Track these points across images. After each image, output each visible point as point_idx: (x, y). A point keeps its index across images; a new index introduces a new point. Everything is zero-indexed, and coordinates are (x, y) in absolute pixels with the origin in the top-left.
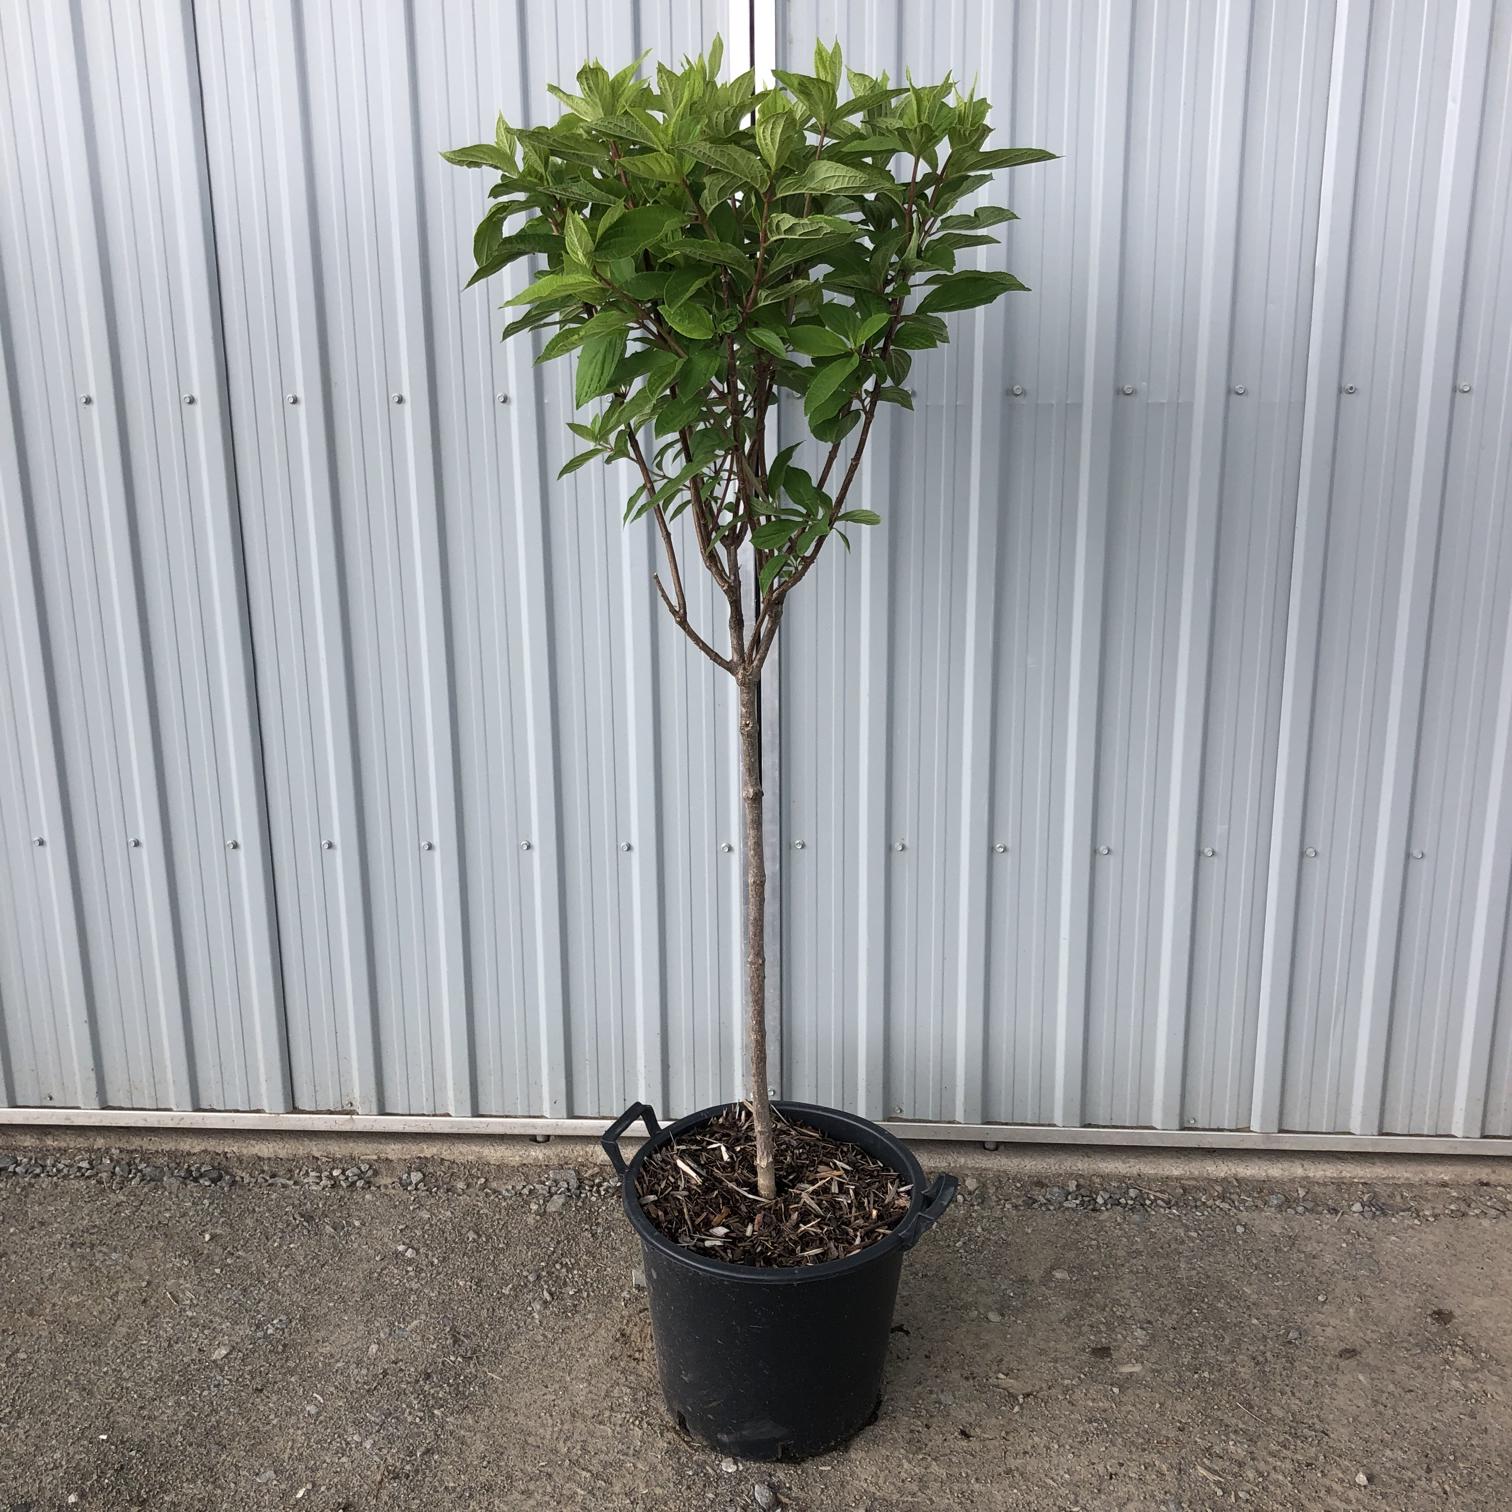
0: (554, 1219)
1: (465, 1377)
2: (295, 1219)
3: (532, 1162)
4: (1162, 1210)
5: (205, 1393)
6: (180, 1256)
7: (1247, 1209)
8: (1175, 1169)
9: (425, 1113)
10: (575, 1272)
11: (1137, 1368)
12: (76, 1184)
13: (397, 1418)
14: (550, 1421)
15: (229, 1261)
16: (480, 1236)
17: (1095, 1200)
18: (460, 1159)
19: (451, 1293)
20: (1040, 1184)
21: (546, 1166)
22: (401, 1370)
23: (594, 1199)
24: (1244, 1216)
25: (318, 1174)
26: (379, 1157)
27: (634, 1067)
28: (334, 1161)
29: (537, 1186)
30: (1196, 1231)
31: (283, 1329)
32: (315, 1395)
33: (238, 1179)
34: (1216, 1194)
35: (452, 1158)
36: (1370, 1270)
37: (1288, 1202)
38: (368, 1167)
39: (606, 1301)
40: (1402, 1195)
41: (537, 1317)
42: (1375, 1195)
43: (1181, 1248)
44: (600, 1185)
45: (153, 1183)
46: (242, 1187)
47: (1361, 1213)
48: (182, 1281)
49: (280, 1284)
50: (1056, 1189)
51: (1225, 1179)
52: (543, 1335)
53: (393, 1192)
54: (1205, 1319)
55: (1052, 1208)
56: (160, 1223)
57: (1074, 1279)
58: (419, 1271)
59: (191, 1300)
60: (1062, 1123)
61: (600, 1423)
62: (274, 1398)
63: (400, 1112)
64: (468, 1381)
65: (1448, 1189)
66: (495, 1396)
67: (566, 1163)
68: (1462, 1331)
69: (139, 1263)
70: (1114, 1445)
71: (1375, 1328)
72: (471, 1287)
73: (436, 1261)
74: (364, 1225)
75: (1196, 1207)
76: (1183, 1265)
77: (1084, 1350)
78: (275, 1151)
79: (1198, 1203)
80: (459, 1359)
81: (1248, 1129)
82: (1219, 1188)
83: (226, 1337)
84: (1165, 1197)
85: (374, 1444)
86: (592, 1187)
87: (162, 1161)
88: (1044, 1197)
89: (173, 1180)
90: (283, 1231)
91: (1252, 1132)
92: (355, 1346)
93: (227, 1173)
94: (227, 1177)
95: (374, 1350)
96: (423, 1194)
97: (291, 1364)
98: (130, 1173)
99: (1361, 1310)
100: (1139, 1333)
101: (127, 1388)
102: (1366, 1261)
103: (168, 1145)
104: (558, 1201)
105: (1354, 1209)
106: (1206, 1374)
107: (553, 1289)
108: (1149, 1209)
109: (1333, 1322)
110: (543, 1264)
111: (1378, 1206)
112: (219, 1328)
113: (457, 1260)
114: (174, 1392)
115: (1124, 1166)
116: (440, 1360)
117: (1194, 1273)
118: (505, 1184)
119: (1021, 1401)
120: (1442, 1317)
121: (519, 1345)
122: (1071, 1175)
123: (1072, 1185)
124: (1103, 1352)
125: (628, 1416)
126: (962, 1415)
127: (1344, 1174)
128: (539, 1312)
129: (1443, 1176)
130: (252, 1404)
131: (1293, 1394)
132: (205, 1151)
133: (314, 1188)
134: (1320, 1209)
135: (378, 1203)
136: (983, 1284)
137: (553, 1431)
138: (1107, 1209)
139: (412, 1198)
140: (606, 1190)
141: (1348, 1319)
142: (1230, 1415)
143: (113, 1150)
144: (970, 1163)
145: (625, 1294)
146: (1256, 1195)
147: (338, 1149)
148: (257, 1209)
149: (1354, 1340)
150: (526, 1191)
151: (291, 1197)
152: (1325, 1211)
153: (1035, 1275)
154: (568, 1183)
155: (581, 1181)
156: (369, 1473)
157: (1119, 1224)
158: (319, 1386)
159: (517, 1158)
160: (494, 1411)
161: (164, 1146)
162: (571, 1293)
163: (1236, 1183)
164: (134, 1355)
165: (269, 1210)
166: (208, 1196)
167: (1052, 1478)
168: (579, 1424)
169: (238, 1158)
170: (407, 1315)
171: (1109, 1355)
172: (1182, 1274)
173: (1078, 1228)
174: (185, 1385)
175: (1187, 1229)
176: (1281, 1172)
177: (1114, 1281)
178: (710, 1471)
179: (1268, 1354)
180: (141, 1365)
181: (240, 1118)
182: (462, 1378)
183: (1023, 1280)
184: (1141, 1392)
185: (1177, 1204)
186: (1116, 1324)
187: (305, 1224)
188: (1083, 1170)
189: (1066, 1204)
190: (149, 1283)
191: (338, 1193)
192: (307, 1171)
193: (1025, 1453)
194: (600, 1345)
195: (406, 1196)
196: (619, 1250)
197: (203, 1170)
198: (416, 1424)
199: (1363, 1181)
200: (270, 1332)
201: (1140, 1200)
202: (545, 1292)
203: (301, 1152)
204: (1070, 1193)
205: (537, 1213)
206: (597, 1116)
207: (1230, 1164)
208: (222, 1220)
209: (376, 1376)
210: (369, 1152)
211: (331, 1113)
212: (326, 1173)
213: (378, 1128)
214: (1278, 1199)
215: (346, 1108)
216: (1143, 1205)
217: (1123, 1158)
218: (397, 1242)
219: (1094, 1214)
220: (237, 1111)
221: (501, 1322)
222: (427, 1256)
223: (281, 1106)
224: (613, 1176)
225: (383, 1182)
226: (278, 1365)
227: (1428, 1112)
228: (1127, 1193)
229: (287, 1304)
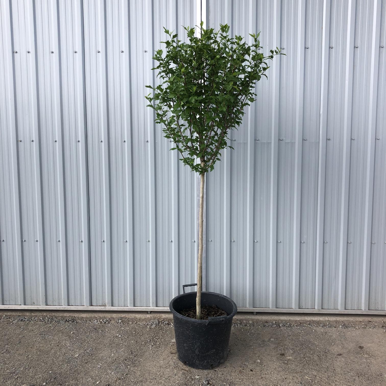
0: (153, 329)
1: (135, 360)
2: (92, 329)
3: (147, 318)
4: (295, 327)
5: (74, 363)
6: (66, 336)
8: (298, 318)
9: (123, 306)
10: (159, 340)
11: (291, 358)
12: (39, 323)
13: (119, 368)
14: (155, 368)
15: (77, 338)
16: (136, 333)
17: (279, 325)
18: (130, 317)
19: (130, 344)
20: (267, 322)
21: (151, 319)
22: (119, 359)
24: (314, 328)
25: (97, 321)
26: (111, 317)
27: (172, 294)
28: (101, 318)
29: (149, 323)
30: (303, 331)
31: (91, 351)
32: (100, 364)
33: (78, 322)
35: (128, 317)
36: (344, 339)
37: (324, 326)
38: (109, 319)
39: (167, 345)
40: (351, 324)
42: (344, 324)
43: (300, 334)
44: (163, 323)
45: (58, 322)
47: (342, 328)
48: (66, 342)
49: (90, 342)
50: (270, 323)
51: (310, 321)
52: (152, 352)
53: (115, 324)
54: (306, 348)
55: (270, 327)
56: (60, 330)
57: (275, 340)
58: (122, 339)
59: (69, 345)
60: (271, 308)
61: (167, 369)
62: (90, 364)
63: (117, 306)
64: (135, 361)
65: (361, 322)
66: (142, 364)
67: (155, 318)
68: (366, 350)
69: (56, 338)
70: (286, 372)
71: (346, 350)
72: (135, 343)
73: (126, 338)
74: (109, 330)
75: (303, 326)
76: (300, 338)
77: (278, 354)
78: (86, 316)
80: (133, 356)
81: (314, 309)
82: (308, 323)
83: (78, 353)
84: (296, 324)
85: (114, 373)
86: (162, 323)
87: (59, 318)
88: (268, 325)
89: (63, 322)
90: (89, 332)
92: (108, 354)
94: (76, 321)
95: (113, 355)
97: (93, 358)
98: (52, 320)
99: (342, 346)
100: (291, 351)
101: (55, 363)
102: (343, 337)
104: (153, 326)
105: (340, 327)
106: (307, 359)
107: (154, 343)
109: (336, 349)
110: (151, 338)
111: (345, 326)
112: (76, 351)
113: (131, 337)
115: (286, 318)
116: (128, 357)
117: (303, 339)
118: (141, 323)
120: (361, 348)
121: (147, 353)
122: (274, 320)
123: (274, 322)
125: (173, 367)
126: (250, 367)
127: (337, 319)
128: (151, 347)
129: (360, 320)
130: (85, 365)
131: (327, 362)
132: (70, 316)
133: (96, 323)
134: (332, 327)
135: (111, 326)
136: (254, 342)
137: (156, 370)
138: (283, 327)
139: (120, 325)
140: (165, 324)
141: (339, 348)
143: (48, 316)
144: (250, 318)
145: (171, 344)
146: (317, 324)
147: (101, 315)
148: (83, 328)
149: (341, 352)
150: (146, 324)
151: (91, 325)
153: (266, 340)
154: (156, 322)
155: (159, 322)
156: (113, 379)
157: (286, 330)
158: (100, 362)
159: (144, 317)
160: (142, 366)
161: (60, 315)
162: (158, 344)
163: (312, 322)
164: (56, 356)
165: (86, 328)
166: (71, 325)
167: (272, 379)
168: (162, 369)
169: (78, 317)
170: (120, 348)
171: (284, 355)
173: (276, 331)
174: (69, 362)
175: (301, 331)
176: (322, 319)
177: (285, 341)
178: (193, 377)
179: (321, 355)
180: (58, 358)
183: (264, 341)
184: (292, 362)
185: (298, 326)
186: (286, 349)
187: (95, 330)
188: (277, 319)
189: (273, 326)
190: (59, 342)
191: (102, 324)
192: (94, 320)
193: (266, 374)
194: (166, 354)
195: (118, 325)
196: (169, 335)
197: (69, 320)
198: (124, 369)
199: (342, 321)
200: (88, 351)
201: (290, 325)
202: (152, 343)
203: (93, 316)
204: (274, 324)
205: (149, 328)
206: (163, 307)
207: (311, 317)
208: (75, 329)
209: (113, 360)
210: (109, 316)
211: (100, 306)
212: (99, 320)
213: (111, 310)
214: (322, 325)
215: (104, 305)
216: (291, 326)
217: (286, 316)
218: (117, 334)
219: (279, 328)
220: (78, 306)
221: (142, 349)
222: (124, 337)
223: (88, 305)
224: (167, 321)
225: (112, 322)
226: (90, 358)
227: (356, 304)
228: (287, 324)
229: (92, 346)
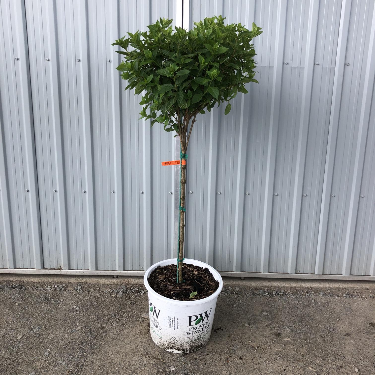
0: (119, 299)
2: (43, 299)
3: (113, 283)
4: (291, 296)
5: (14, 349)
6: (8, 310)
7: (314, 295)
8: (294, 285)
9: (82, 269)
10: (126, 313)
11: (289, 339)
13: (73, 356)
14: (119, 356)
15: (23, 311)
16: (98, 304)
17: (272, 293)
18: (92, 283)
19: (89, 319)
20: (256, 289)
21: (117, 284)
22: (74, 342)
23: (131, 293)
24: (314, 297)
25: (51, 287)
26: (68, 282)
27: (143, 256)
28: (55, 283)
29: (114, 290)
30: (301, 301)
31: (39, 330)
32: (48, 349)
33: (27, 288)
34: (305, 292)
35: (90, 282)
36: (350, 312)
37: (325, 294)
38: (65, 285)
39: (135, 322)
40: (356, 292)
41: (115, 326)
42: (349, 292)
43: (298, 306)
44: (132, 290)
45: (1, 289)
46: (28, 290)
47: (346, 297)
48: (9, 317)
49: (38, 317)
50: (261, 290)
51: (308, 288)
52: (117, 331)
53: (73, 291)
54: (306, 325)
55: (260, 295)
56: (3, 300)
57: (268, 314)
58: (80, 313)
59: (11, 322)
60: (263, 271)
61: (134, 356)
62: (36, 350)
63: (75, 269)
64: (94, 345)
65: (369, 290)
66: (102, 349)
67: (123, 284)
71: (354, 328)
72: (95, 318)
73: (85, 311)
74: (64, 301)
75: (300, 295)
76: (298, 311)
77: (273, 334)
78: (38, 280)
79: (301, 294)
80: (92, 338)
81: (314, 274)
82: (306, 290)
83: (21, 333)
84: (292, 292)
85: (66, 363)
86: (130, 290)
87: (4, 283)
88: (258, 292)
89: (7, 288)
90: (40, 302)
91: (315, 274)
92: (60, 335)
93: (24, 286)
94: (24, 288)
95: (66, 336)
96: (81, 292)
97: (41, 340)
99: (349, 323)
100: (288, 329)
102: (349, 309)
103: (6, 279)
104: (120, 294)
105: (343, 296)
107: (119, 318)
108: (287, 296)
109: (342, 326)
110: (116, 311)
111: (350, 295)
112: (19, 330)
113: (91, 310)
114: (4, 349)
115: (280, 284)
116: (86, 339)
117: (302, 313)
118: (105, 289)
119: (256, 349)
120: (372, 324)
121: (110, 334)
122: (265, 287)
123: (266, 289)
124: (278, 335)
125: (142, 354)
126: (239, 353)
127: (340, 286)
128: (115, 325)
129: (367, 287)
130: (29, 352)
132: (17, 280)
133: (49, 290)
134: (334, 296)
135: (68, 295)
136: (243, 316)
137: (120, 359)
138: (276, 296)
139: (78, 293)
140: (134, 291)
141: (346, 325)
142: (316, 352)
144: (237, 283)
145: (141, 320)
146: (316, 292)
147: (56, 280)
148: (32, 296)
149: (349, 331)
150: (111, 291)
151: (42, 293)
152: (336, 296)
153: (258, 313)
154: (123, 289)
155: (127, 289)
157: (279, 300)
158: (49, 346)
159: (109, 282)
160: (102, 353)
161: (5, 279)
162: (125, 319)
163: (311, 289)
165: (36, 297)
166: (18, 293)
168: (128, 357)
169: (27, 282)
170: (76, 326)
171: (280, 336)
172: (298, 313)
173: (268, 301)
174: (8, 347)
175: (299, 301)
177: (280, 315)
178: (167, 370)
179: (325, 335)
181: (28, 271)
182: (93, 344)
183: (254, 315)
184: (290, 346)
185: (295, 294)
186: (281, 327)
187: (46, 300)
188: (268, 285)
189: (264, 294)
191: (56, 292)
192: (47, 286)
194: (133, 334)
195: (76, 293)
197: (16, 286)
198: (79, 357)
199: (345, 288)
200: (35, 331)
201: (285, 293)
202: (117, 319)
203: (46, 281)
205: (114, 297)
206: (132, 270)
207: (309, 283)
208: (22, 299)
209: (66, 343)
210: (65, 281)
211: (54, 269)
212: (53, 286)
213: (68, 273)
214: (323, 293)
215: (59, 268)
216: (286, 295)
217: (279, 282)
218: (73, 305)
219: (272, 297)
220: (27, 269)
221: (104, 327)
222: (82, 309)
223: (40, 268)
224: (136, 287)
225: (69, 289)
226: (37, 341)
227: (363, 269)
228: (281, 291)
229: (40, 323)
